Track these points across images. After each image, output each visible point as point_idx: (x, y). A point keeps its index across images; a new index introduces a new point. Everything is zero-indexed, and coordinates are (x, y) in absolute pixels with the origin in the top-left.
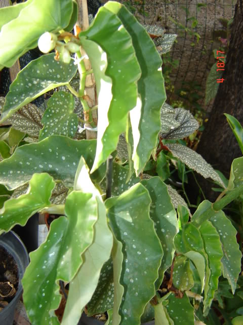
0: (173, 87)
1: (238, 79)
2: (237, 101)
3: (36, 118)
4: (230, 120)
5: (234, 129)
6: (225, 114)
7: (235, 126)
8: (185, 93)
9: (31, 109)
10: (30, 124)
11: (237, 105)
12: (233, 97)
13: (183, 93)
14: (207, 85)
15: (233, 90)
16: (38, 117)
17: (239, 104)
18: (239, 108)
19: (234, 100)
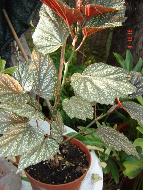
0: (89, 49)
1: (121, 36)
2: (121, 48)
3: (10, 85)
4: (116, 56)
5: (119, 60)
6: (113, 53)
7: (119, 59)
8: (96, 52)
9: (4, 78)
10: (5, 91)
11: (122, 50)
12: (119, 46)
13: (94, 52)
14: (107, 46)
15: (119, 42)
16: (11, 85)
17: (123, 50)
18: (123, 52)
19: (120, 47)
